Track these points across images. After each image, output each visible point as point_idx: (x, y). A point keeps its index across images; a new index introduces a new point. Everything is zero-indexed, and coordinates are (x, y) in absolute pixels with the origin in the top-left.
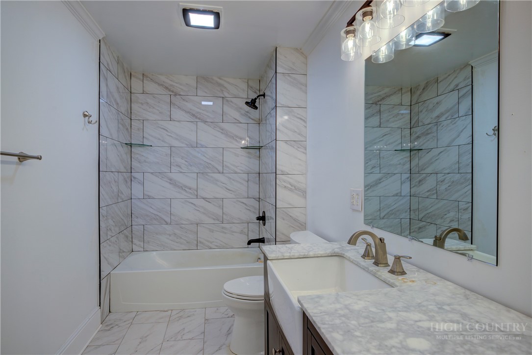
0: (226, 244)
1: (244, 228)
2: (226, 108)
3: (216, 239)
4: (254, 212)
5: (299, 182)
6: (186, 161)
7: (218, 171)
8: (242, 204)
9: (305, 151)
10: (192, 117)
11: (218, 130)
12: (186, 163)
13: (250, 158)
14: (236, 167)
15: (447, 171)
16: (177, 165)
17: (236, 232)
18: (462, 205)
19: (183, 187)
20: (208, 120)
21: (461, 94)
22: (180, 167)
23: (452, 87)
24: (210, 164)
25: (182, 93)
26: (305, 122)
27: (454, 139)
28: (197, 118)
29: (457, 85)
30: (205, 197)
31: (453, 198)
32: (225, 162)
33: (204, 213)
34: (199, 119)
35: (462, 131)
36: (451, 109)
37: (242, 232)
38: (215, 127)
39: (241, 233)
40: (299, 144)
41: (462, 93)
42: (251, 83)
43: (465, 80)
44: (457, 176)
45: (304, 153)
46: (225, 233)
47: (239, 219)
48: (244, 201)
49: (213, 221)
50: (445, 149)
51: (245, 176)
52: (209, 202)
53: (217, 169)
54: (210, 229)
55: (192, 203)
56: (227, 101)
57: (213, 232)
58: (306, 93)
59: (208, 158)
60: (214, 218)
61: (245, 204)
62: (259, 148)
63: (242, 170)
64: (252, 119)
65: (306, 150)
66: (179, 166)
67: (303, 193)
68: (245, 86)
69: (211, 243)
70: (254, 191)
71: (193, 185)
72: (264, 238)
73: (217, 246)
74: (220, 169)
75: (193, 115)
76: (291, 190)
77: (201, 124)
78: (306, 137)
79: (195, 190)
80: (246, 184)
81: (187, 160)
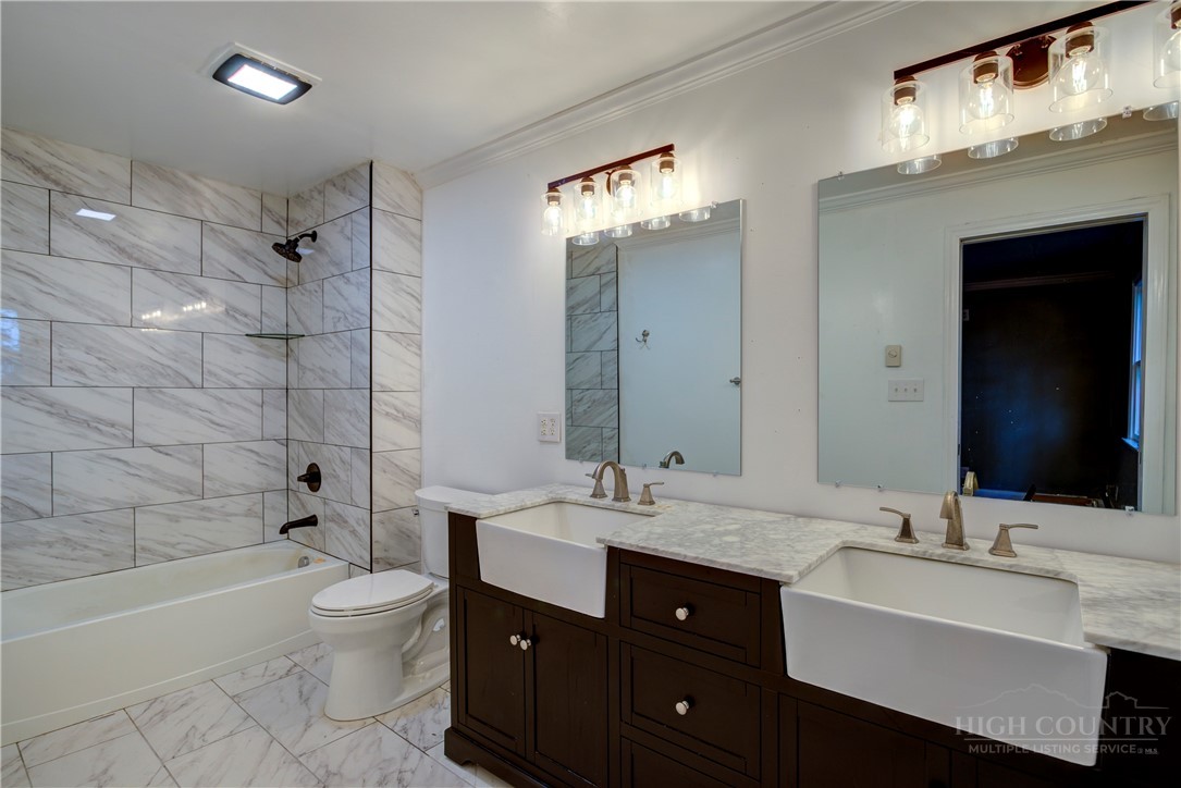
0: (210, 543)
1: (255, 504)
2: (209, 245)
3: (186, 535)
4: (276, 469)
5: (410, 405)
6: (99, 359)
7: (191, 383)
8: (252, 455)
9: (418, 352)
10: (115, 252)
11: (192, 291)
12: (101, 364)
13: (267, 357)
14: (236, 375)
15: (586, 387)
16: (72, 369)
17: (236, 515)
18: (607, 433)
19: (90, 423)
20: (163, 267)
21: (603, 282)
22: (80, 372)
23: (591, 269)
24: (169, 367)
25: (85, 192)
26: (420, 302)
27: (595, 343)
28: (129, 257)
29: (599, 269)
30: (156, 442)
31: (595, 423)
32: (209, 363)
33: (153, 481)
34: (138, 261)
35: (605, 332)
36: (591, 298)
37: (249, 513)
38: (181, 285)
39: (246, 516)
40: (410, 339)
41: (605, 279)
42: (268, 202)
43: (608, 263)
44: (601, 393)
45: (416, 354)
46: (210, 520)
47: (243, 485)
48: (254, 446)
49: (178, 497)
50: (582, 356)
51: (256, 395)
52: (167, 454)
53: (187, 379)
54: (168, 515)
55: (119, 460)
56: (212, 229)
57: (177, 521)
58: (421, 252)
59: (161, 353)
60: (181, 488)
61: (257, 453)
62: (287, 338)
63: (249, 383)
64: (270, 277)
65: (420, 349)
66: (76, 370)
67: (417, 424)
68: (254, 206)
69: (173, 546)
70: (276, 424)
71: (122, 415)
72: (314, 516)
73: (188, 551)
74: (197, 379)
75: (121, 251)
76: (396, 419)
77: (141, 275)
78: (420, 328)
79: (127, 428)
80: (256, 409)
81: (103, 356)
